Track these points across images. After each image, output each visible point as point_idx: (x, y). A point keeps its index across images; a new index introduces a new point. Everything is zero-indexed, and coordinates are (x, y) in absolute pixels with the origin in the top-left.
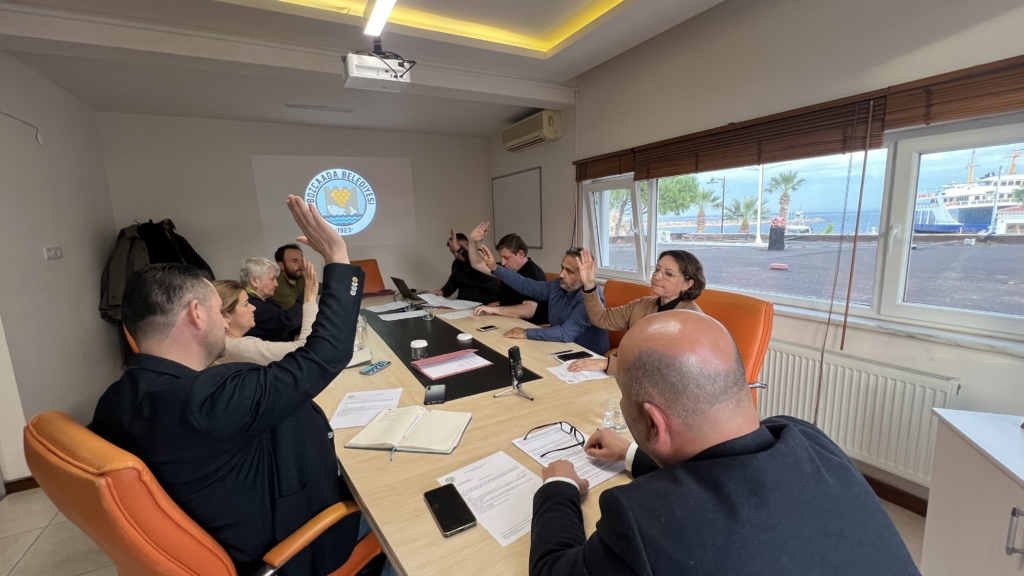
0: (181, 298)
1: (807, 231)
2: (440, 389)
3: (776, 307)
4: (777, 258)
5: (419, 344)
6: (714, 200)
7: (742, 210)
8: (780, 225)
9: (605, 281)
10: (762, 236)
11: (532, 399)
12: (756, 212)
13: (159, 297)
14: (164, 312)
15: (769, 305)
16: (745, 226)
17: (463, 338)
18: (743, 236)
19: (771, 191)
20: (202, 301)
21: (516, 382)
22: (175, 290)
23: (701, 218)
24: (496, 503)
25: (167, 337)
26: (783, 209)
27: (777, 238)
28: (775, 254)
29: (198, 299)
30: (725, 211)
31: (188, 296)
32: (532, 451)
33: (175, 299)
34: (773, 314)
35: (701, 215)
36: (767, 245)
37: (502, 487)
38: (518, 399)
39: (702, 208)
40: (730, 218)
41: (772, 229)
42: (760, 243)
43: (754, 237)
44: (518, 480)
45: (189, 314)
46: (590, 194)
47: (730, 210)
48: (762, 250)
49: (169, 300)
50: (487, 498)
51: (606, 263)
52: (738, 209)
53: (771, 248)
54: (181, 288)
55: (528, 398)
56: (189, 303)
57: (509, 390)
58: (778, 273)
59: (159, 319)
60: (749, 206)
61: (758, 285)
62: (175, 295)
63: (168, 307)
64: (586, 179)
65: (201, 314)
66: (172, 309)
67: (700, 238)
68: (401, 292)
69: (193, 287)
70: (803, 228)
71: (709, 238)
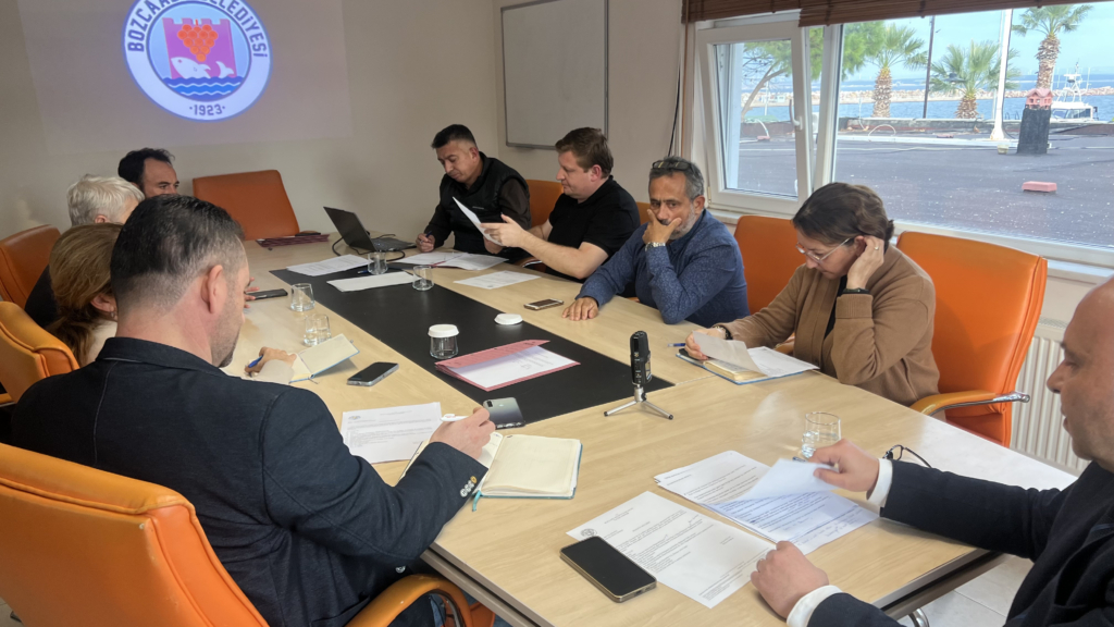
0: (201, 256)
1: (1086, 113)
2: (508, 404)
3: (1051, 265)
4: (1034, 170)
5: (445, 331)
6: (911, 48)
7: (965, 67)
8: (1042, 104)
9: (737, 217)
10: (1004, 125)
11: (671, 418)
12: (993, 74)
13: (173, 246)
14: (173, 270)
15: (1040, 262)
16: (968, 104)
17: (507, 320)
18: (965, 125)
19: (1023, 31)
20: (229, 269)
21: (640, 391)
22: (197, 240)
23: (883, 83)
24: (674, 558)
25: (169, 309)
26: (1044, 69)
27: (1034, 129)
28: (1031, 162)
29: (223, 265)
30: (932, 72)
31: (210, 257)
32: (690, 493)
33: (193, 256)
34: (1046, 276)
35: (883, 80)
36: (1014, 143)
37: (673, 538)
38: (640, 419)
39: (886, 65)
40: (939, 87)
41: (1027, 113)
42: (999, 139)
43: (989, 128)
44: (691, 527)
45: (206, 286)
46: (710, 47)
47: (942, 72)
48: (1004, 153)
49: (186, 254)
50: (658, 551)
51: (733, 183)
52: (956, 66)
53: (1021, 150)
54: (206, 241)
55: (665, 417)
56: (209, 270)
57: (626, 404)
58: (1040, 201)
59: (164, 280)
60: (978, 62)
61: (1001, 224)
62: (195, 248)
63: (181, 265)
64: (703, 18)
65: (219, 289)
66: (185, 271)
67: (883, 128)
68: (345, 237)
69: (221, 243)
70: (1081, 106)
71: (903, 128)
